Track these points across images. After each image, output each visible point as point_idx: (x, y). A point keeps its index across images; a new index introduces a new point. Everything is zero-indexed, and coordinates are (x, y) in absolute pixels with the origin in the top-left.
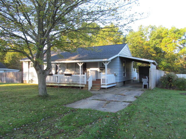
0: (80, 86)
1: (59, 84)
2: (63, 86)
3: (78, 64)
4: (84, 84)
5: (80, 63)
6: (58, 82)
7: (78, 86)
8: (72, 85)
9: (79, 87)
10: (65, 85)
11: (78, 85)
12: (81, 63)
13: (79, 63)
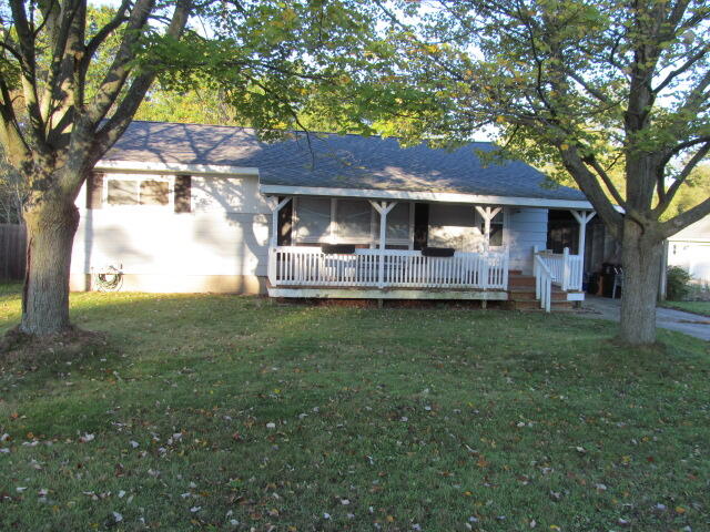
0: (485, 296)
1: (386, 290)
2: (406, 300)
3: (479, 209)
4: (502, 290)
5: (489, 209)
6: (377, 284)
7: (477, 296)
8: (450, 296)
9: (479, 302)
10: (414, 295)
11: (478, 294)
12: (493, 207)
13: (484, 206)
